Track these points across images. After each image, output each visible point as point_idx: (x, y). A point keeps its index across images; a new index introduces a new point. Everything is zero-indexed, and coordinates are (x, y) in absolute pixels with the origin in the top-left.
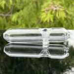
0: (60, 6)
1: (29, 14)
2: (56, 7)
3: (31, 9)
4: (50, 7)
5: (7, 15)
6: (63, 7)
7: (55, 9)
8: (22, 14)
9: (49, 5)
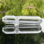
0: (33, 6)
1: (16, 11)
2: (31, 7)
3: (17, 8)
4: (28, 6)
5: (3, 12)
6: (35, 7)
7: (30, 8)
8: (12, 11)
9: (27, 5)
